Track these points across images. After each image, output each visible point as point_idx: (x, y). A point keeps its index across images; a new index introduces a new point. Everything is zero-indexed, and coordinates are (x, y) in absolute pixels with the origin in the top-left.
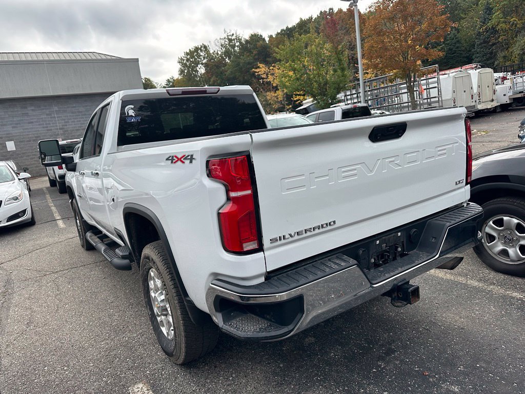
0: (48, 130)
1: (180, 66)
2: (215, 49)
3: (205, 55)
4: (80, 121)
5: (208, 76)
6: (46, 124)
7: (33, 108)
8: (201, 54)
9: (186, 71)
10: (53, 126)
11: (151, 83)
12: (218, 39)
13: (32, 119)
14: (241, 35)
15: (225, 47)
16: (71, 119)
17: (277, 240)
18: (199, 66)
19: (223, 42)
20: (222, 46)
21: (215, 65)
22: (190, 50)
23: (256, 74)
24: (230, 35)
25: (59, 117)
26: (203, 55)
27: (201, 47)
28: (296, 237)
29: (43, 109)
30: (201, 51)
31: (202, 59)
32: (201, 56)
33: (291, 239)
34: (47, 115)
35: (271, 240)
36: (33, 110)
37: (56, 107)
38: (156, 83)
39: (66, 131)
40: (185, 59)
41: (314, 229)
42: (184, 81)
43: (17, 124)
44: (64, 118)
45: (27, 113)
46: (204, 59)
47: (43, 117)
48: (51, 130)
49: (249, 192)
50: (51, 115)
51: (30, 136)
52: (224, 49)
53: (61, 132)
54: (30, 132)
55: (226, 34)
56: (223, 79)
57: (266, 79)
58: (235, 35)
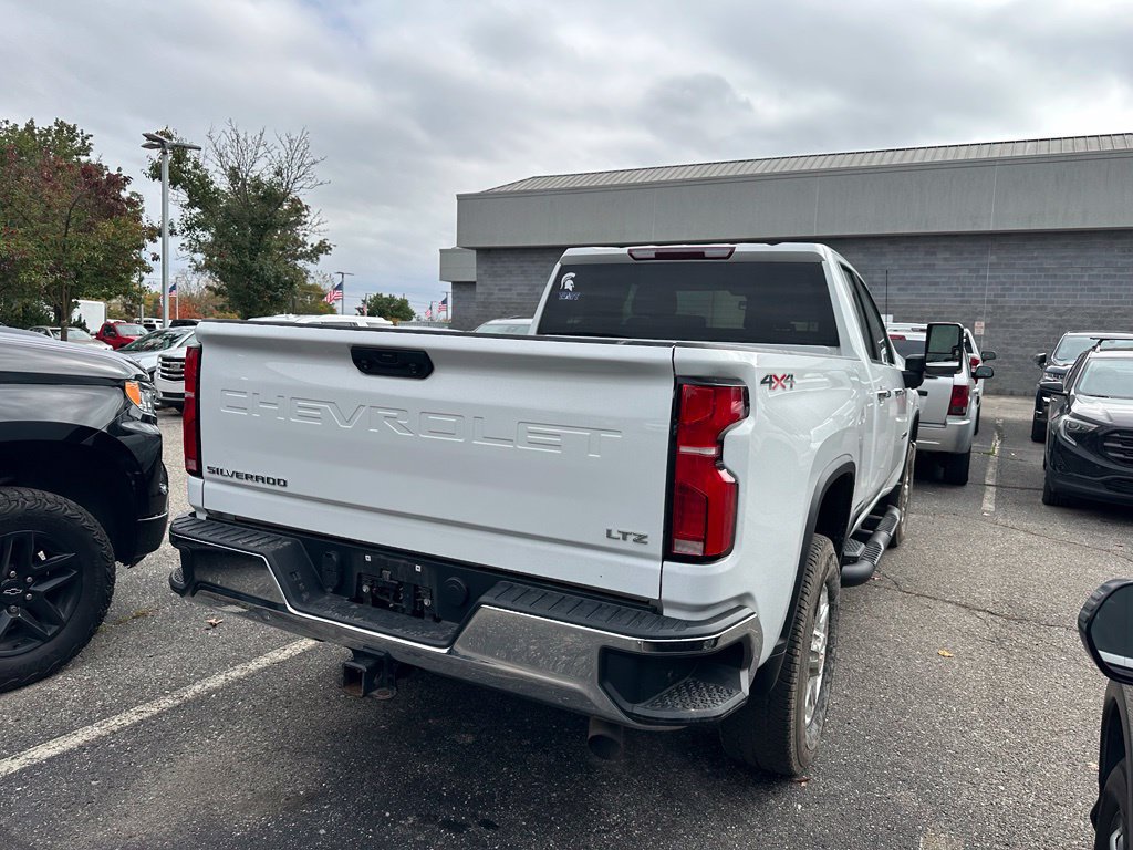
0: (962, 302)
4: (1037, 289)
6: (963, 289)
7: (948, 255)
10: (976, 296)
13: (940, 277)
16: (1018, 284)
25: (994, 277)
29: (967, 258)
34: (971, 271)
36: (946, 259)
37: (993, 257)
39: (999, 308)
43: (909, 284)
44: (1004, 280)
45: (934, 265)
47: (962, 274)
48: (970, 302)
50: (979, 272)
51: (927, 309)
53: (989, 308)
54: (926, 301)
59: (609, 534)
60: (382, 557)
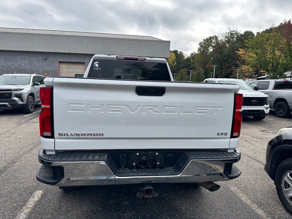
1: (199, 47)
2: (221, 38)
3: (215, 41)
5: (214, 53)
8: (213, 41)
9: (202, 49)
11: (182, 55)
12: (225, 33)
14: (239, 32)
15: (228, 38)
17: (62, 135)
18: (210, 47)
19: (227, 35)
20: (226, 37)
21: (219, 48)
22: (207, 38)
23: (238, 54)
24: (232, 31)
26: (214, 41)
27: (214, 37)
28: (75, 136)
30: (213, 39)
31: (213, 43)
32: (213, 42)
33: (71, 137)
35: (59, 134)
38: (185, 55)
40: (203, 43)
41: (88, 135)
42: (200, 55)
46: (214, 44)
49: (49, 106)
52: (227, 39)
55: (230, 30)
56: (222, 56)
57: (244, 57)
58: (235, 31)
59: (218, 134)
60: (143, 153)
